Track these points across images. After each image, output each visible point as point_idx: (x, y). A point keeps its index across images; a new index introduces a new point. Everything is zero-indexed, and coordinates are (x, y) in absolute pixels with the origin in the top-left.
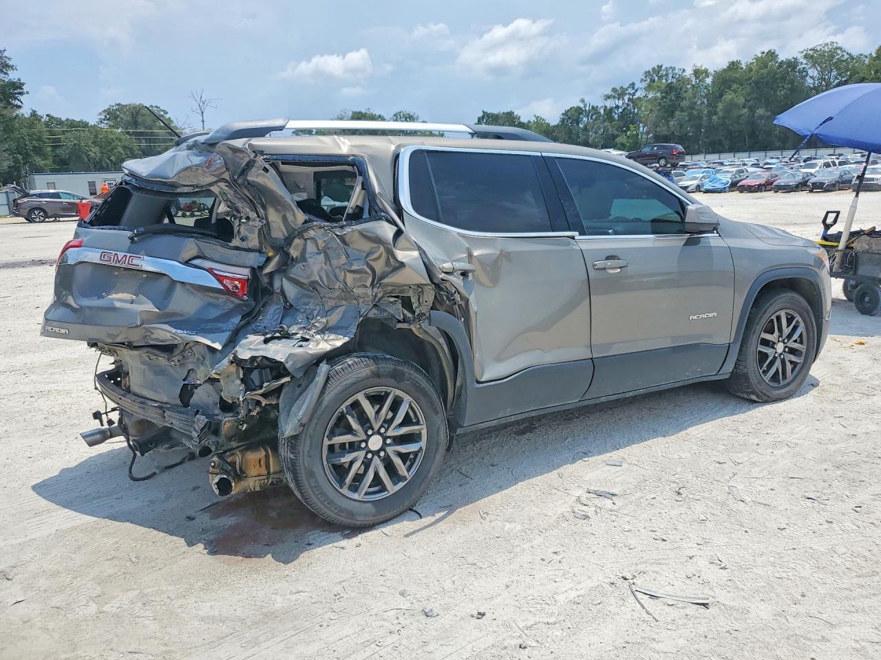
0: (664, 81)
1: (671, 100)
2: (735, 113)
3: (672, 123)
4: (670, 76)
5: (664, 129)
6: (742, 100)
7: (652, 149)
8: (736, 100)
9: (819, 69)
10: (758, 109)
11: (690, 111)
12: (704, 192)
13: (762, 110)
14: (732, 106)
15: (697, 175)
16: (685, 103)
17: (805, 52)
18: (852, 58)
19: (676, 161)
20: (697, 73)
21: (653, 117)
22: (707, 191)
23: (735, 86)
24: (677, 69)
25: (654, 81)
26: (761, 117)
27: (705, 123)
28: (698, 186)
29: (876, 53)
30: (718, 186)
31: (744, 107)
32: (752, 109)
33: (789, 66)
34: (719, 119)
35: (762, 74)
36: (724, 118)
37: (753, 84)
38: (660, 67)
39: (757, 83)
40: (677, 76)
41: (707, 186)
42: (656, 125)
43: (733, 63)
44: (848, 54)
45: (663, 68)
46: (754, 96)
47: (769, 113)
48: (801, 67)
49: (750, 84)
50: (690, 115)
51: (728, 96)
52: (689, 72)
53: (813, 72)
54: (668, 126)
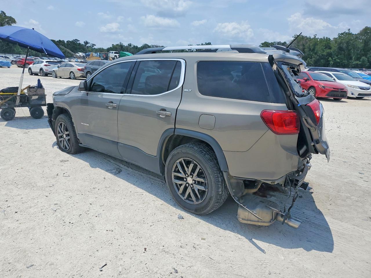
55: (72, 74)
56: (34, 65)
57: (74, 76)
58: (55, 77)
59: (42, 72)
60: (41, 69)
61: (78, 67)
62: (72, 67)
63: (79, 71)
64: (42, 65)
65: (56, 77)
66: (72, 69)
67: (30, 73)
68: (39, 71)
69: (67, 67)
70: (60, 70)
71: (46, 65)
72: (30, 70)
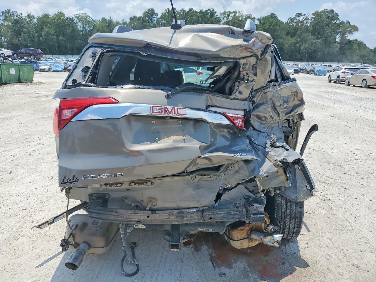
0: (12, 18)
1: (18, 28)
2: (51, 37)
3: (20, 38)
4: (15, 15)
5: (16, 41)
6: (53, 32)
7: (26, 50)
8: (50, 31)
9: (82, 23)
10: (60, 36)
11: (28, 34)
12: (53, 72)
13: (62, 37)
14: (48, 34)
15: (48, 64)
16: (25, 30)
17: (75, 15)
18: (93, 21)
19: (39, 57)
20: (29, 16)
21: (9, 34)
22: (54, 71)
23: (48, 25)
24: (18, 13)
25: (7, 17)
26: (62, 40)
27: (36, 40)
28: (49, 69)
29: (102, 20)
30: (59, 69)
31: (54, 35)
32: (57, 36)
33: (71, 20)
34: (43, 39)
35: (60, 22)
36: (46, 39)
37: (56, 26)
38: (9, 11)
39: (58, 25)
40: (19, 16)
41: (54, 69)
42: (12, 39)
43: (45, 14)
44: (92, 19)
45: (11, 11)
46: (57, 30)
47: (65, 39)
48: (74, 21)
49: (55, 25)
50: (29, 36)
51: (46, 29)
52: (24, 15)
53: (80, 24)
54: (18, 40)
55: (364, 81)
56: (334, 72)
57: (366, 84)
58: (347, 85)
59: (338, 80)
60: (338, 77)
61: (373, 73)
62: (367, 74)
63: (372, 78)
64: (340, 73)
65: (349, 85)
66: (366, 76)
67: (329, 81)
68: (336, 78)
69: (362, 74)
70: (353, 77)
71: (344, 72)
72: (329, 77)
